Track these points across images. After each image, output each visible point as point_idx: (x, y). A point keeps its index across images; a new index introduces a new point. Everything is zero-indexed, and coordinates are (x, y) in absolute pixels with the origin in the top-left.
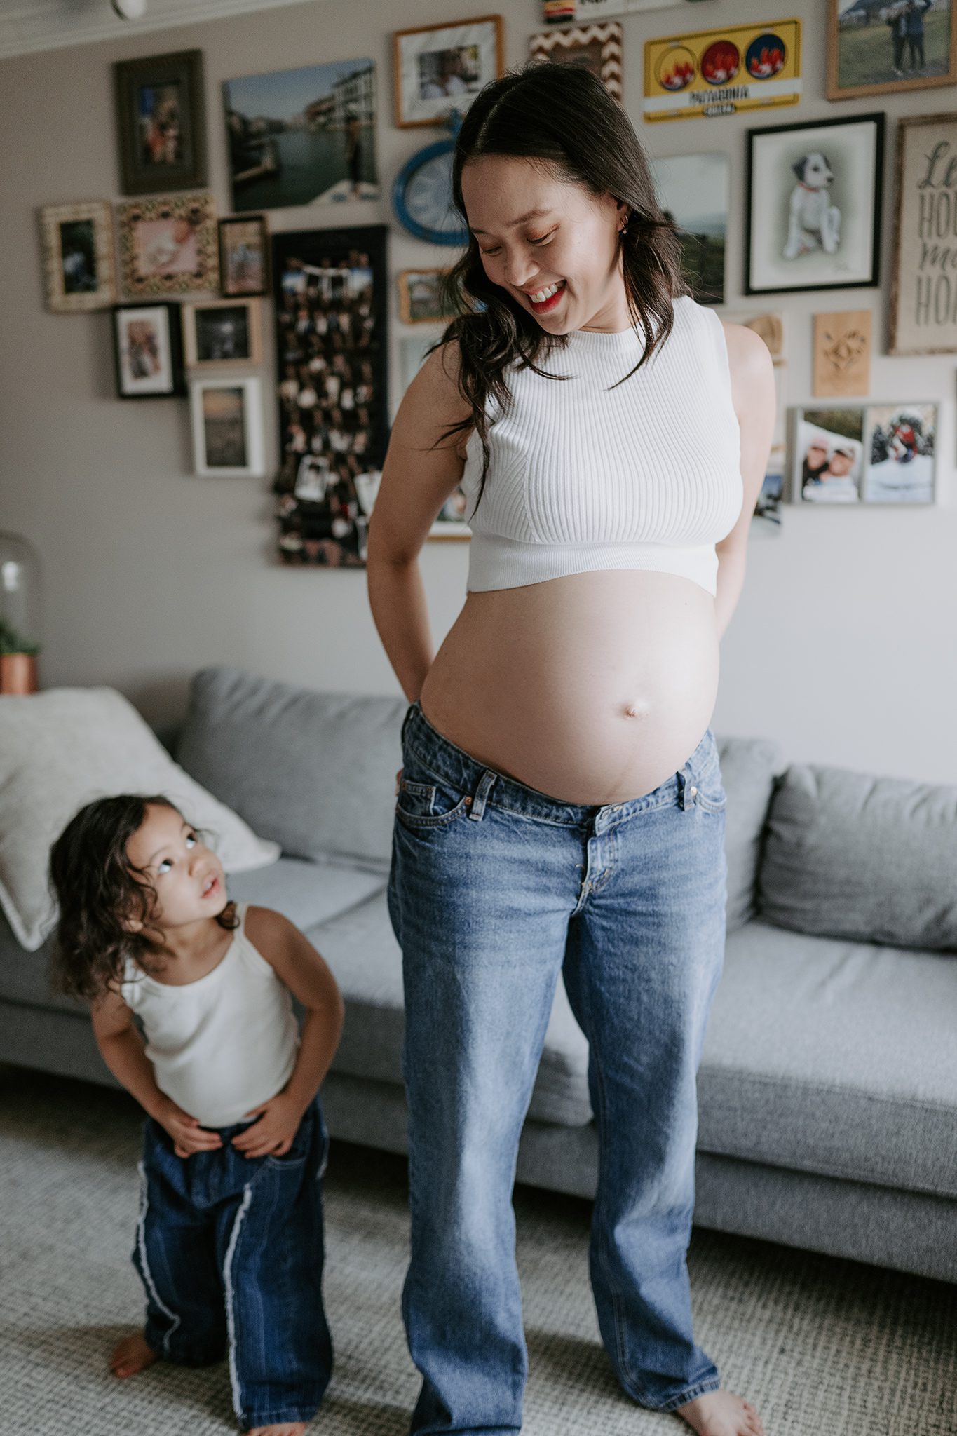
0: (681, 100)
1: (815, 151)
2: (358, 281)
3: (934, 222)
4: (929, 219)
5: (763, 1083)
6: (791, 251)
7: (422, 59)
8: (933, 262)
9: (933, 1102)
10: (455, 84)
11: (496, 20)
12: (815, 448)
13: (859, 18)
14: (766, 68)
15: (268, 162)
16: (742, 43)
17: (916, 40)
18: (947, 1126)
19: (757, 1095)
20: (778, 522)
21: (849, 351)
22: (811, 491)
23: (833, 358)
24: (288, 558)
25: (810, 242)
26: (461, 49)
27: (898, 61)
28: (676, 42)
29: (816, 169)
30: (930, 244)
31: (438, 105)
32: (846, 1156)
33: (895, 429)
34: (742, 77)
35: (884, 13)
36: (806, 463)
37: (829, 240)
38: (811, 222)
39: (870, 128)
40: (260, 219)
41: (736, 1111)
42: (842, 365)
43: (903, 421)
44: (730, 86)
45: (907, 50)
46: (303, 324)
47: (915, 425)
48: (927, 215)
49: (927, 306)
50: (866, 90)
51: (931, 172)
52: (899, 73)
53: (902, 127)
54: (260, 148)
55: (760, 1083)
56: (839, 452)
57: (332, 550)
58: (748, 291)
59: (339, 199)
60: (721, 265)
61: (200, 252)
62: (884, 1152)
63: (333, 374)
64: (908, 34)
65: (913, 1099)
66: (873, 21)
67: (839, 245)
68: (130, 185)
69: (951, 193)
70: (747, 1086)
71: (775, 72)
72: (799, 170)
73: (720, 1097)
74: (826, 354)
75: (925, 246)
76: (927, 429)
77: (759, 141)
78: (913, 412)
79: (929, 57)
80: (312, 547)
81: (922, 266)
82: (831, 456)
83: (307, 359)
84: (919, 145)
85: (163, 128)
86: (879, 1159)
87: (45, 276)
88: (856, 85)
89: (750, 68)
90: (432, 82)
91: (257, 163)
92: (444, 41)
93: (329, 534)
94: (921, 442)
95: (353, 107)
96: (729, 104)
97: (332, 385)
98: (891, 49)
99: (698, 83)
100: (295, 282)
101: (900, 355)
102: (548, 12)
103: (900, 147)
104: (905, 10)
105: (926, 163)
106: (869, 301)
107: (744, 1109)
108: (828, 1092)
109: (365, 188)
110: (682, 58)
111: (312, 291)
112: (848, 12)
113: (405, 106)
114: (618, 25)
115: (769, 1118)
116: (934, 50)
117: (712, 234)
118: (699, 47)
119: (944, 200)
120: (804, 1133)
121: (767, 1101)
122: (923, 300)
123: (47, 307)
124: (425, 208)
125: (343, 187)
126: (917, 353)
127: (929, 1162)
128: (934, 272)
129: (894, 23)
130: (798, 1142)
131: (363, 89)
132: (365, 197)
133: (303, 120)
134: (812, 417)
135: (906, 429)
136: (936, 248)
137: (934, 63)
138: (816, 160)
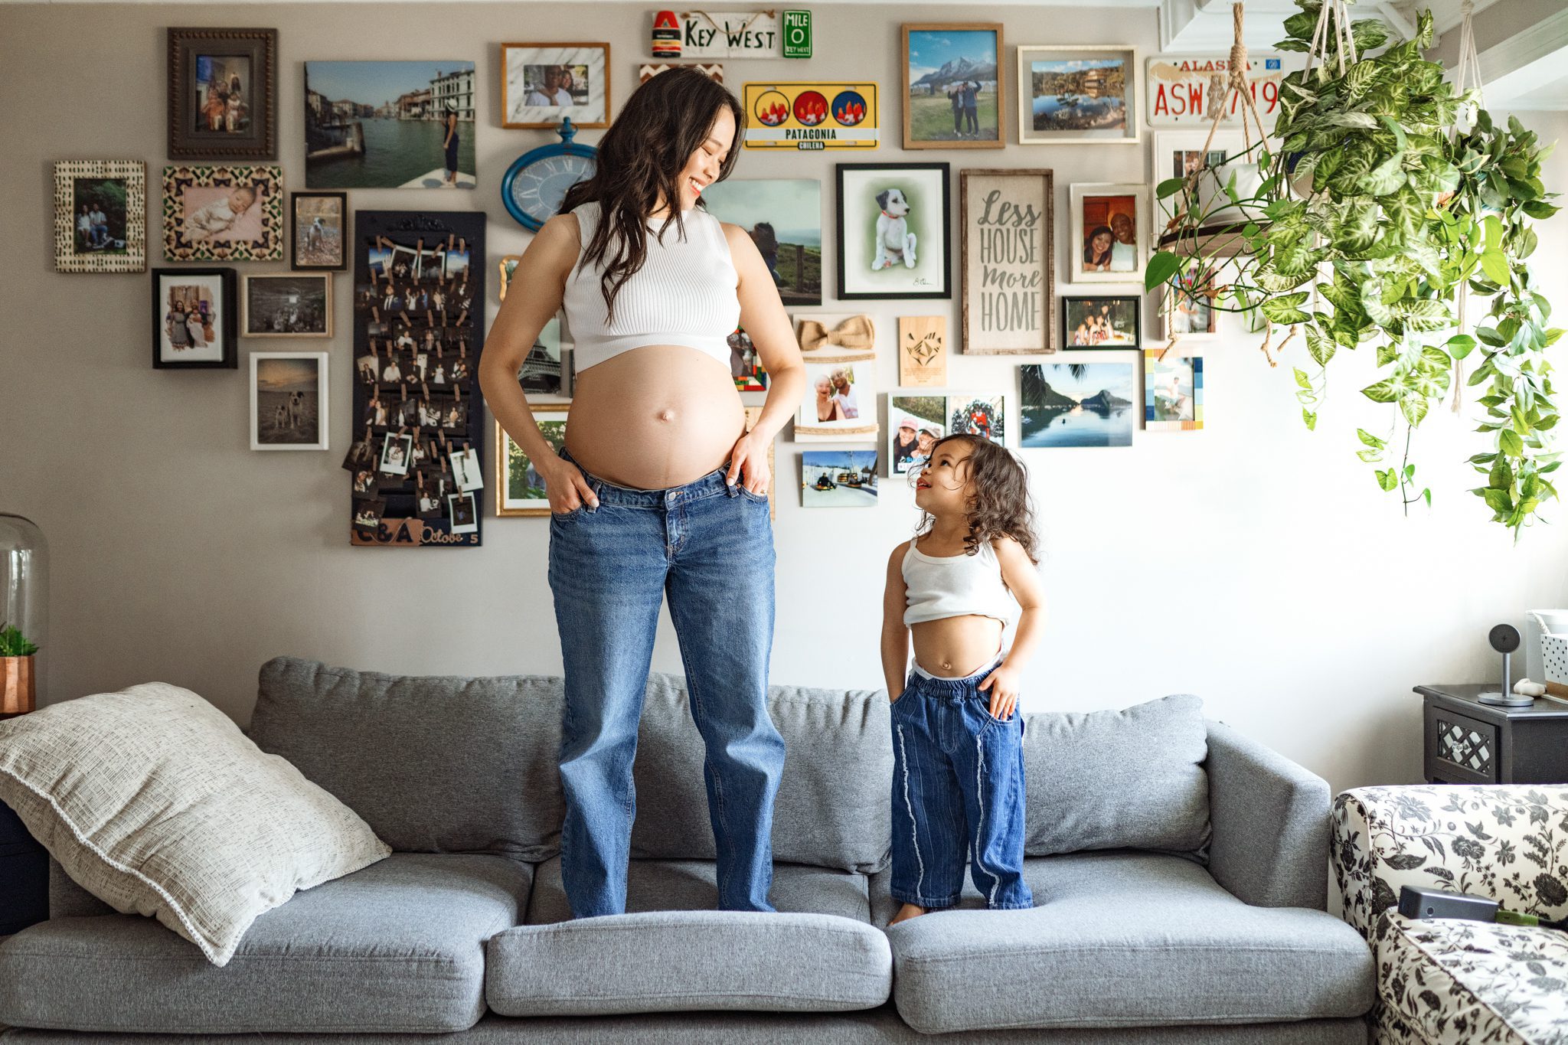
0: (777, 134)
1: (894, 187)
2: (456, 263)
3: (992, 250)
4: (988, 249)
5: (1044, 953)
6: (877, 264)
7: (527, 69)
8: (993, 282)
9: (1181, 943)
10: (562, 96)
11: (606, 47)
12: (904, 428)
13: (926, 89)
14: (850, 117)
15: (351, 143)
16: (830, 94)
17: (972, 112)
18: (1195, 960)
19: (1042, 965)
20: (874, 493)
21: (929, 350)
22: (902, 466)
23: (915, 354)
24: (362, 537)
25: (894, 259)
26: (569, 67)
27: (958, 126)
28: (773, 87)
29: (895, 201)
30: (991, 266)
31: (543, 111)
32: (1121, 1005)
33: (971, 413)
34: (829, 123)
35: (945, 88)
36: (897, 440)
37: (909, 258)
38: (894, 244)
39: (939, 173)
40: (344, 196)
41: (1025, 983)
42: (924, 360)
43: (977, 407)
44: (820, 127)
45: (964, 118)
46: (390, 300)
47: (987, 410)
48: (986, 245)
49: (990, 315)
50: (934, 144)
51: (987, 212)
52: (959, 135)
53: (963, 177)
54: (344, 128)
55: (1043, 953)
56: (925, 432)
57: (416, 526)
58: (842, 295)
59: (434, 184)
60: (818, 271)
61: (265, 222)
62: (1150, 995)
63: (421, 351)
64: (964, 105)
65: (1165, 942)
66: (937, 94)
67: (916, 262)
68: (176, 150)
69: (1004, 229)
70: (1032, 958)
71: (857, 122)
72: (882, 200)
73: (1010, 974)
74: (910, 351)
75: (985, 267)
76: (997, 413)
77: (848, 175)
78: (984, 400)
79: (981, 126)
80: (393, 525)
81: (984, 285)
82: (919, 435)
83: (392, 336)
84: (977, 191)
85: (224, 97)
86: (1147, 1002)
87: (54, 232)
88: (925, 140)
89: (836, 116)
90: (537, 90)
91: (339, 143)
92: (552, 57)
93: (414, 511)
94: (993, 425)
95: (453, 102)
96: (818, 141)
97: (422, 361)
98: (952, 116)
99: (792, 123)
100: (383, 260)
101: (971, 354)
102: (655, 48)
103: (963, 191)
104: (961, 88)
105: (984, 205)
106: (943, 310)
107: (1032, 979)
108: (1100, 950)
109: (460, 177)
110: (779, 101)
111: (402, 269)
112: (917, 83)
113: (510, 109)
114: (721, 66)
115: (1055, 983)
116: (986, 122)
117: (808, 246)
118: (793, 94)
119: (999, 234)
120: (1086, 990)
121: (1051, 968)
122: (987, 311)
123: (53, 265)
124: (534, 202)
125: (439, 174)
126: (986, 353)
127: (1186, 996)
128: (995, 289)
129: (953, 97)
130: (1081, 1000)
131: (463, 88)
132: (460, 186)
133: (395, 109)
134: (901, 402)
135: (979, 414)
136: (995, 270)
137: (986, 130)
138: (894, 193)
